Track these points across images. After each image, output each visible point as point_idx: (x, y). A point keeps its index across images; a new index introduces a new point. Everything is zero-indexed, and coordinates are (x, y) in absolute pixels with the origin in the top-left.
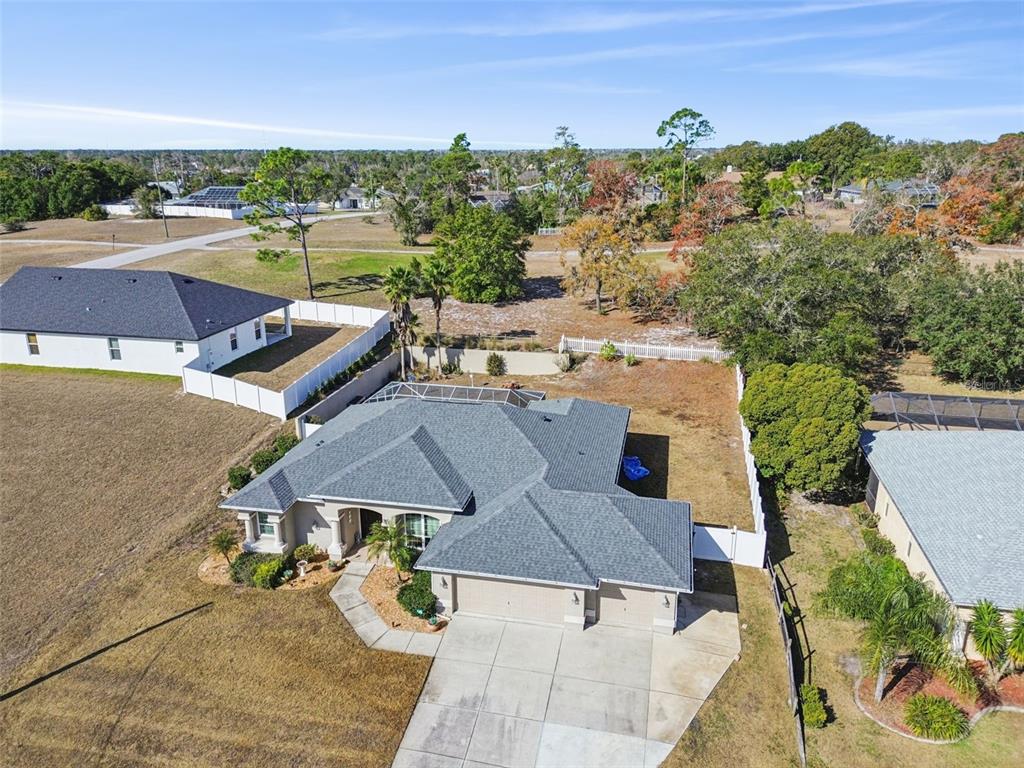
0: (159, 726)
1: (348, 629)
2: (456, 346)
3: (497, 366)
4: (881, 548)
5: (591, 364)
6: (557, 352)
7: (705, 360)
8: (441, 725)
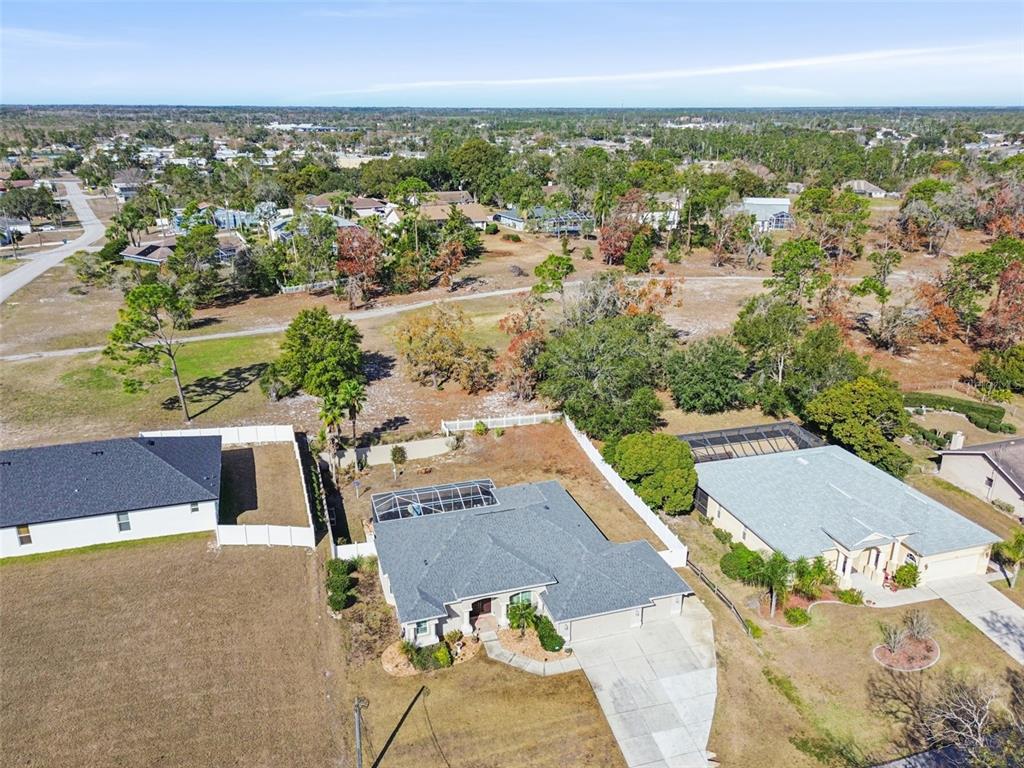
0: (475, 757)
1: (520, 672)
2: (360, 446)
3: (399, 455)
4: (723, 537)
5: (470, 440)
6: (445, 436)
7: (545, 422)
8: (615, 699)
